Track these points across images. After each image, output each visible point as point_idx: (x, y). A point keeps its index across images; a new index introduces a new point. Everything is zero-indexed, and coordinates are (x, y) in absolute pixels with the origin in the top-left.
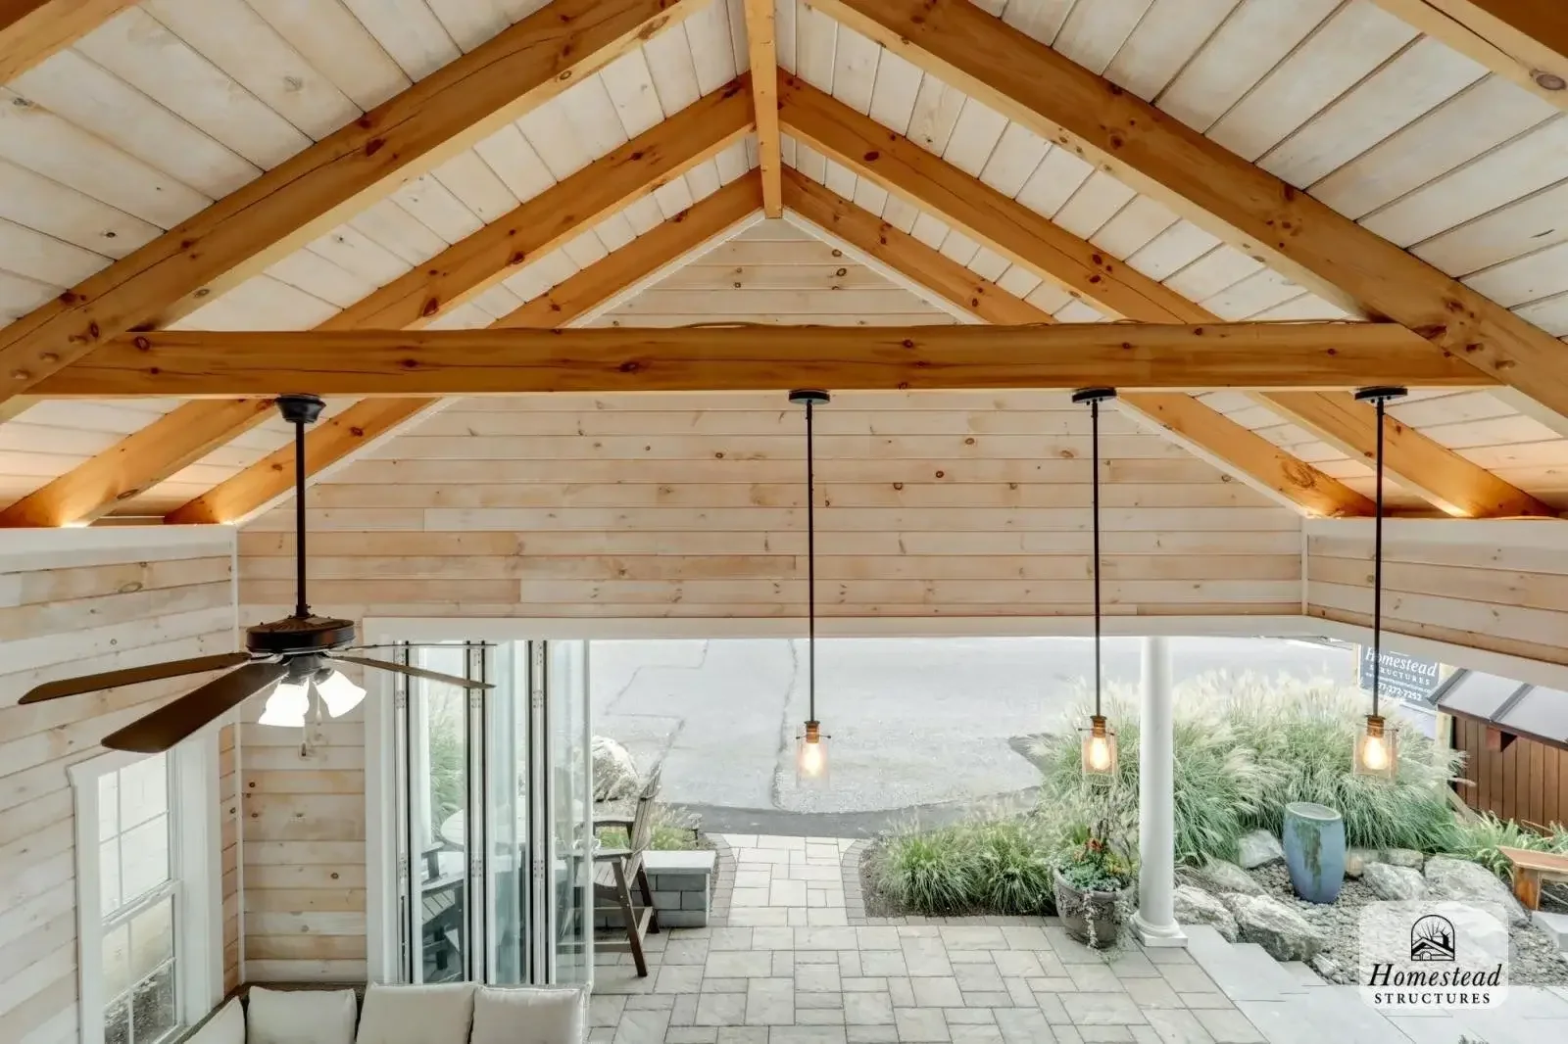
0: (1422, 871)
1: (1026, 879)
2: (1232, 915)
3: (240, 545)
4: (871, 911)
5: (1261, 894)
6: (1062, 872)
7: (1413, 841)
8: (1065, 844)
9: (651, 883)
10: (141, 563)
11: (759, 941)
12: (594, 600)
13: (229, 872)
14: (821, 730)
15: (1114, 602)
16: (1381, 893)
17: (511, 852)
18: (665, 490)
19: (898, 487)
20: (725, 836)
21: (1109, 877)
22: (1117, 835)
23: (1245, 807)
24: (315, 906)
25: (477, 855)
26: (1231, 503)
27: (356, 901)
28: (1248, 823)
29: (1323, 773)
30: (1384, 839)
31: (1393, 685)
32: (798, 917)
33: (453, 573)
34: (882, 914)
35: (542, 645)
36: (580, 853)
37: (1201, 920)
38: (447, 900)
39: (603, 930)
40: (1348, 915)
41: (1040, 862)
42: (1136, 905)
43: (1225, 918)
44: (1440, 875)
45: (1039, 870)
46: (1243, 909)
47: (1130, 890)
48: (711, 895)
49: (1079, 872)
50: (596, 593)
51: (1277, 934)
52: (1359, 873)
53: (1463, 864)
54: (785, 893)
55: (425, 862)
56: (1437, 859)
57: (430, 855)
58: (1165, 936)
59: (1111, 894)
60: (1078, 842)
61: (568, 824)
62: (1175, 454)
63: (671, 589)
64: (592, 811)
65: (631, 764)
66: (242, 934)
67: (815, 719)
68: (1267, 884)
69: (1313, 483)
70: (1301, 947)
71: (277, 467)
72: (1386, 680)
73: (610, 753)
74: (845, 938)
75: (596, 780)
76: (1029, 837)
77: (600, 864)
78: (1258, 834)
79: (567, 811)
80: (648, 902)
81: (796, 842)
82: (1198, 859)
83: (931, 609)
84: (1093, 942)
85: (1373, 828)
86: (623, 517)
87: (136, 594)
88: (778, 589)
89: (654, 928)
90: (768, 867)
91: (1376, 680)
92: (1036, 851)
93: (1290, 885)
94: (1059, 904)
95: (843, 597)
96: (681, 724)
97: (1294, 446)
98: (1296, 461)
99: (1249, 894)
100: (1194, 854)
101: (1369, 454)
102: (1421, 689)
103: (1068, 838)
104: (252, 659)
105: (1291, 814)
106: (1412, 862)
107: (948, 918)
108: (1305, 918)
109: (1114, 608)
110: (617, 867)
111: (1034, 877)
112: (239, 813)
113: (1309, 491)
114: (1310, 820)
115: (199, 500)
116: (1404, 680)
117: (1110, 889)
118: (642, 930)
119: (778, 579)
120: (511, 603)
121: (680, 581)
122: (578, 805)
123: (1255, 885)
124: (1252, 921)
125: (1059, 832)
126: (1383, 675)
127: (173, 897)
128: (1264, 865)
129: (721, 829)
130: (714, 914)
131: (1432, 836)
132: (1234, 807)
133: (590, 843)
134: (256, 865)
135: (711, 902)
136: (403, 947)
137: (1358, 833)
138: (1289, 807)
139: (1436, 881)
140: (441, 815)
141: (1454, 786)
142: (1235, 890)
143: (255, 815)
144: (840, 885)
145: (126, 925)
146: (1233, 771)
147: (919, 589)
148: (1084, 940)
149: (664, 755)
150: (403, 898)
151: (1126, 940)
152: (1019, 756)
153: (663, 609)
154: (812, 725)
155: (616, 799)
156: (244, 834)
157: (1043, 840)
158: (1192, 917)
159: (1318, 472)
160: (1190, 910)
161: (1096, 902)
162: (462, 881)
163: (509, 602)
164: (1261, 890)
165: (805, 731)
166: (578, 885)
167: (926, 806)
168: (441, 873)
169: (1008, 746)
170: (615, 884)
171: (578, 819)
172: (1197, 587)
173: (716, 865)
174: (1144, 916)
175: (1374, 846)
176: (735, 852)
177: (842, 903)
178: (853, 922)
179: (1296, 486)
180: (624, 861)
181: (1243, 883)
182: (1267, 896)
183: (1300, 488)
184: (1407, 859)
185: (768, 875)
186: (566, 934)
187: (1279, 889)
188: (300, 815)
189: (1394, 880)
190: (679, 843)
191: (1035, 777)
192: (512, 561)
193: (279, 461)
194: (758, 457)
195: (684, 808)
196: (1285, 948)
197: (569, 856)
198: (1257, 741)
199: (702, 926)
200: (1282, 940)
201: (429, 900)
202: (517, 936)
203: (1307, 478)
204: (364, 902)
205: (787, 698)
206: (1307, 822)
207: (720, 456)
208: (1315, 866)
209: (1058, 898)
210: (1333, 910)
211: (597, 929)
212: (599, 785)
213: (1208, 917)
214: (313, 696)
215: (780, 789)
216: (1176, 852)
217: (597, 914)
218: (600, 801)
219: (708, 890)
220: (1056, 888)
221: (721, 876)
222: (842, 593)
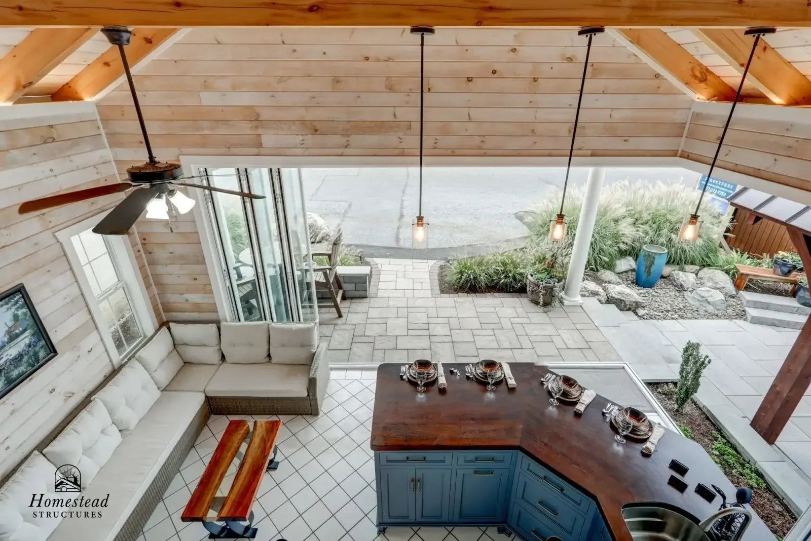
0: (697, 275)
1: (514, 278)
2: (605, 293)
3: (100, 113)
4: (443, 291)
5: (621, 284)
6: (532, 275)
7: (697, 262)
8: (535, 264)
9: (342, 280)
10: (49, 126)
11: (391, 303)
12: (302, 146)
13: (145, 277)
14: (425, 221)
15: (580, 149)
16: (675, 283)
17: (274, 267)
18: (337, 81)
19: (469, 80)
20: (374, 259)
21: (553, 278)
22: (559, 260)
23: (623, 246)
24: (188, 291)
25: (260, 270)
26: (656, 92)
27: (207, 289)
28: (623, 254)
29: (665, 231)
30: (684, 261)
31: (714, 188)
32: (409, 294)
33: (222, 131)
34: (446, 293)
35: (277, 170)
36: (307, 268)
37: (591, 295)
38: (248, 288)
39: (321, 299)
40: (657, 293)
41: (522, 271)
42: (563, 289)
43: (602, 294)
44: (704, 276)
45: (521, 274)
46: (610, 291)
47: (562, 283)
48: (369, 285)
49: (539, 276)
50: (303, 142)
51: (623, 300)
52: (668, 275)
53: (716, 271)
54: (403, 284)
55: (235, 271)
56: (706, 269)
57: (236, 268)
58: (574, 301)
59: (552, 285)
60: (540, 263)
61: (300, 255)
62: (632, 60)
63: (342, 140)
64: (311, 249)
65: (327, 226)
66: (159, 302)
67: (422, 215)
68: (625, 280)
69: (705, 80)
70: (632, 305)
71: (107, 64)
72: (711, 185)
73: (315, 221)
74: (431, 303)
75: (311, 233)
76: (518, 260)
77: (316, 273)
78: (626, 258)
79: (299, 248)
80: (340, 287)
81: (409, 262)
82: (595, 269)
83: (482, 152)
84: (541, 304)
85: (680, 256)
86: (314, 97)
87: (52, 143)
88: (401, 141)
89: (344, 298)
90: (395, 273)
91: (706, 185)
92: (521, 266)
93: (635, 280)
94: (528, 289)
95: (436, 145)
96: (350, 205)
97: (702, 56)
98: (700, 65)
99: (615, 284)
100: (594, 267)
101: (742, 65)
102: (727, 190)
103: (537, 261)
104: (134, 186)
105: (644, 250)
106: (693, 271)
107: (477, 294)
108: (638, 294)
109: (580, 152)
110: (325, 274)
111: (518, 277)
112: (142, 251)
113: (702, 85)
114: (653, 253)
115: (67, 85)
116: (720, 186)
117: (552, 283)
118: (339, 299)
119: (401, 134)
120: (257, 148)
121: (348, 136)
122: (303, 246)
123: (619, 280)
124: (613, 295)
125: (533, 258)
126: (710, 183)
127: (123, 288)
128: (626, 272)
129: (372, 256)
130: (370, 292)
131: (707, 260)
132: (618, 247)
133: (311, 264)
134: (157, 275)
135: (369, 287)
136: (233, 307)
137: (672, 259)
138: (644, 247)
139: (701, 279)
140: (238, 251)
141: (726, 237)
142: (609, 282)
143: (150, 253)
144: (429, 281)
145: (107, 300)
146: (622, 230)
147: (477, 141)
148: (537, 303)
149: (343, 221)
150: (229, 287)
151: (556, 303)
152: (519, 222)
153: (340, 151)
154: (420, 218)
155: (320, 242)
156: (147, 261)
157: (525, 261)
158: (587, 294)
159: (711, 73)
160: (587, 291)
161: (545, 288)
162: (254, 280)
163: (256, 147)
164: (621, 282)
165: (416, 221)
166: (308, 281)
167: (471, 245)
168: (243, 276)
169: (514, 216)
170: (325, 281)
171: (304, 252)
172: (625, 141)
173: (371, 272)
174: (566, 294)
175: (678, 264)
176: (379, 266)
177: (429, 288)
178: (434, 295)
179: (696, 81)
180: (328, 271)
181: (614, 280)
182: (623, 285)
183: (698, 83)
184: (692, 269)
185: (395, 276)
186: (305, 300)
187: (630, 282)
188: (171, 253)
189: (682, 278)
190: (352, 262)
191: (525, 231)
192: (255, 123)
193: (107, 60)
194: (389, 59)
195: (353, 246)
196: (625, 306)
197: (302, 269)
198: (636, 216)
199: (366, 297)
200: (625, 303)
201: (241, 288)
202: (282, 302)
203: (703, 76)
204: (212, 290)
205: (404, 192)
206: (651, 254)
207: (367, 58)
208: (649, 273)
209: (528, 286)
210: (651, 291)
211: (318, 298)
212: (311, 235)
213: (595, 294)
214: (168, 203)
215: (400, 238)
216: (586, 266)
217: (318, 293)
218: (313, 243)
219: (368, 283)
220: (528, 282)
221: (373, 276)
222: (436, 143)
